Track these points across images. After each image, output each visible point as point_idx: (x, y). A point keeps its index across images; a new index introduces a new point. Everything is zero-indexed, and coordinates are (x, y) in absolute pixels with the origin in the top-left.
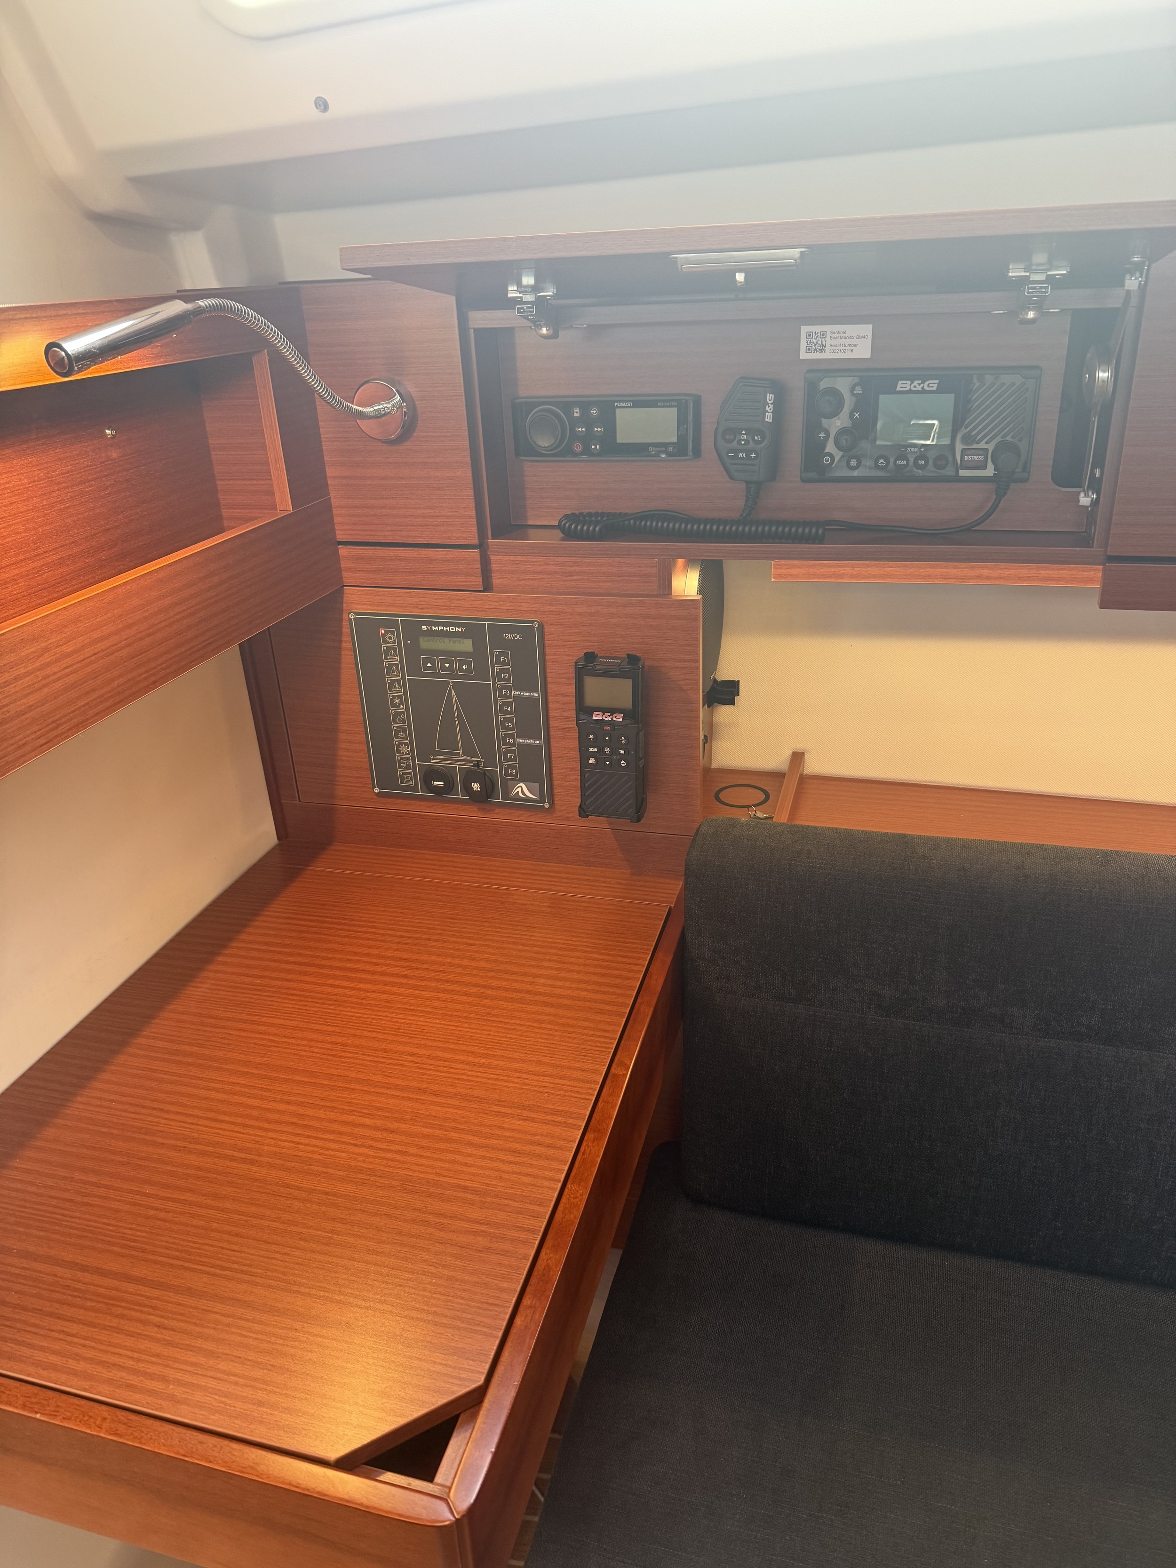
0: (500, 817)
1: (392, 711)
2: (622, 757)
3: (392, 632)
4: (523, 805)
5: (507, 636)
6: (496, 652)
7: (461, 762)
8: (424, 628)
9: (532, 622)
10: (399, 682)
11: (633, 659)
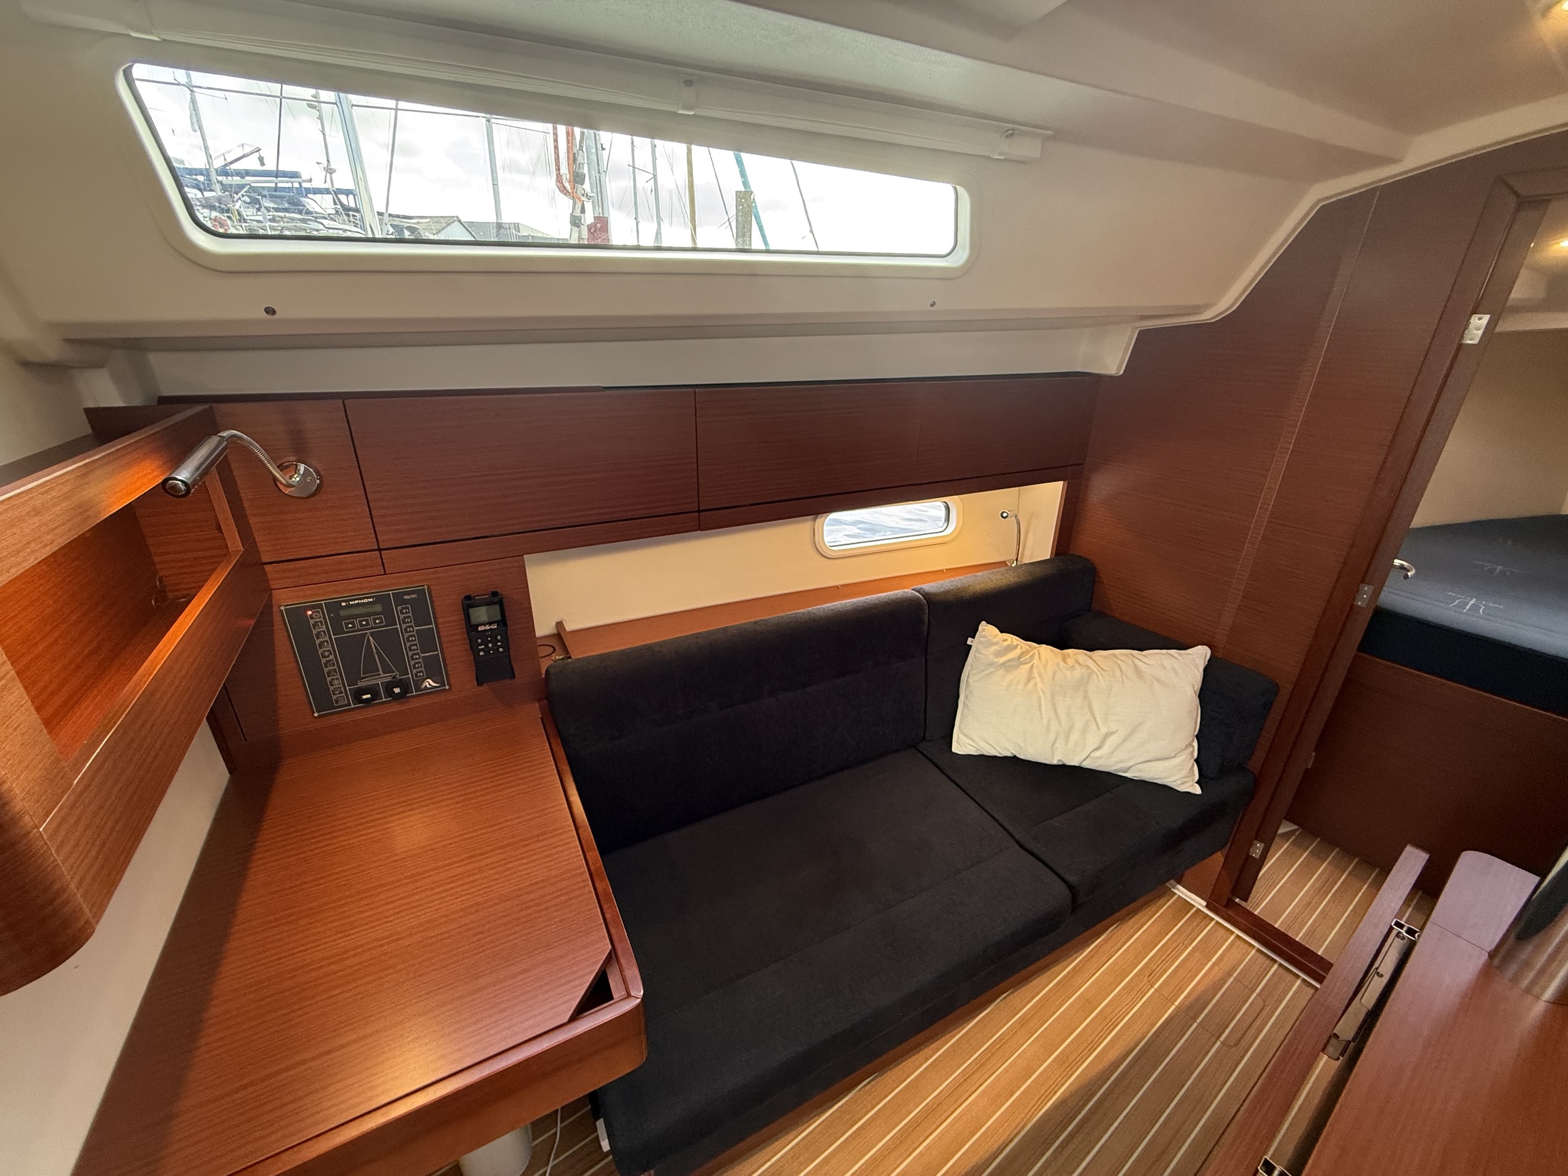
0: (413, 704)
1: (324, 661)
2: (500, 647)
3: (318, 612)
4: (432, 692)
5: (406, 597)
6: (399, 608)
7: (382, 679)
8: (344, 604)
9: (423, 586)
10: (327, 642)
11: (495, 594)
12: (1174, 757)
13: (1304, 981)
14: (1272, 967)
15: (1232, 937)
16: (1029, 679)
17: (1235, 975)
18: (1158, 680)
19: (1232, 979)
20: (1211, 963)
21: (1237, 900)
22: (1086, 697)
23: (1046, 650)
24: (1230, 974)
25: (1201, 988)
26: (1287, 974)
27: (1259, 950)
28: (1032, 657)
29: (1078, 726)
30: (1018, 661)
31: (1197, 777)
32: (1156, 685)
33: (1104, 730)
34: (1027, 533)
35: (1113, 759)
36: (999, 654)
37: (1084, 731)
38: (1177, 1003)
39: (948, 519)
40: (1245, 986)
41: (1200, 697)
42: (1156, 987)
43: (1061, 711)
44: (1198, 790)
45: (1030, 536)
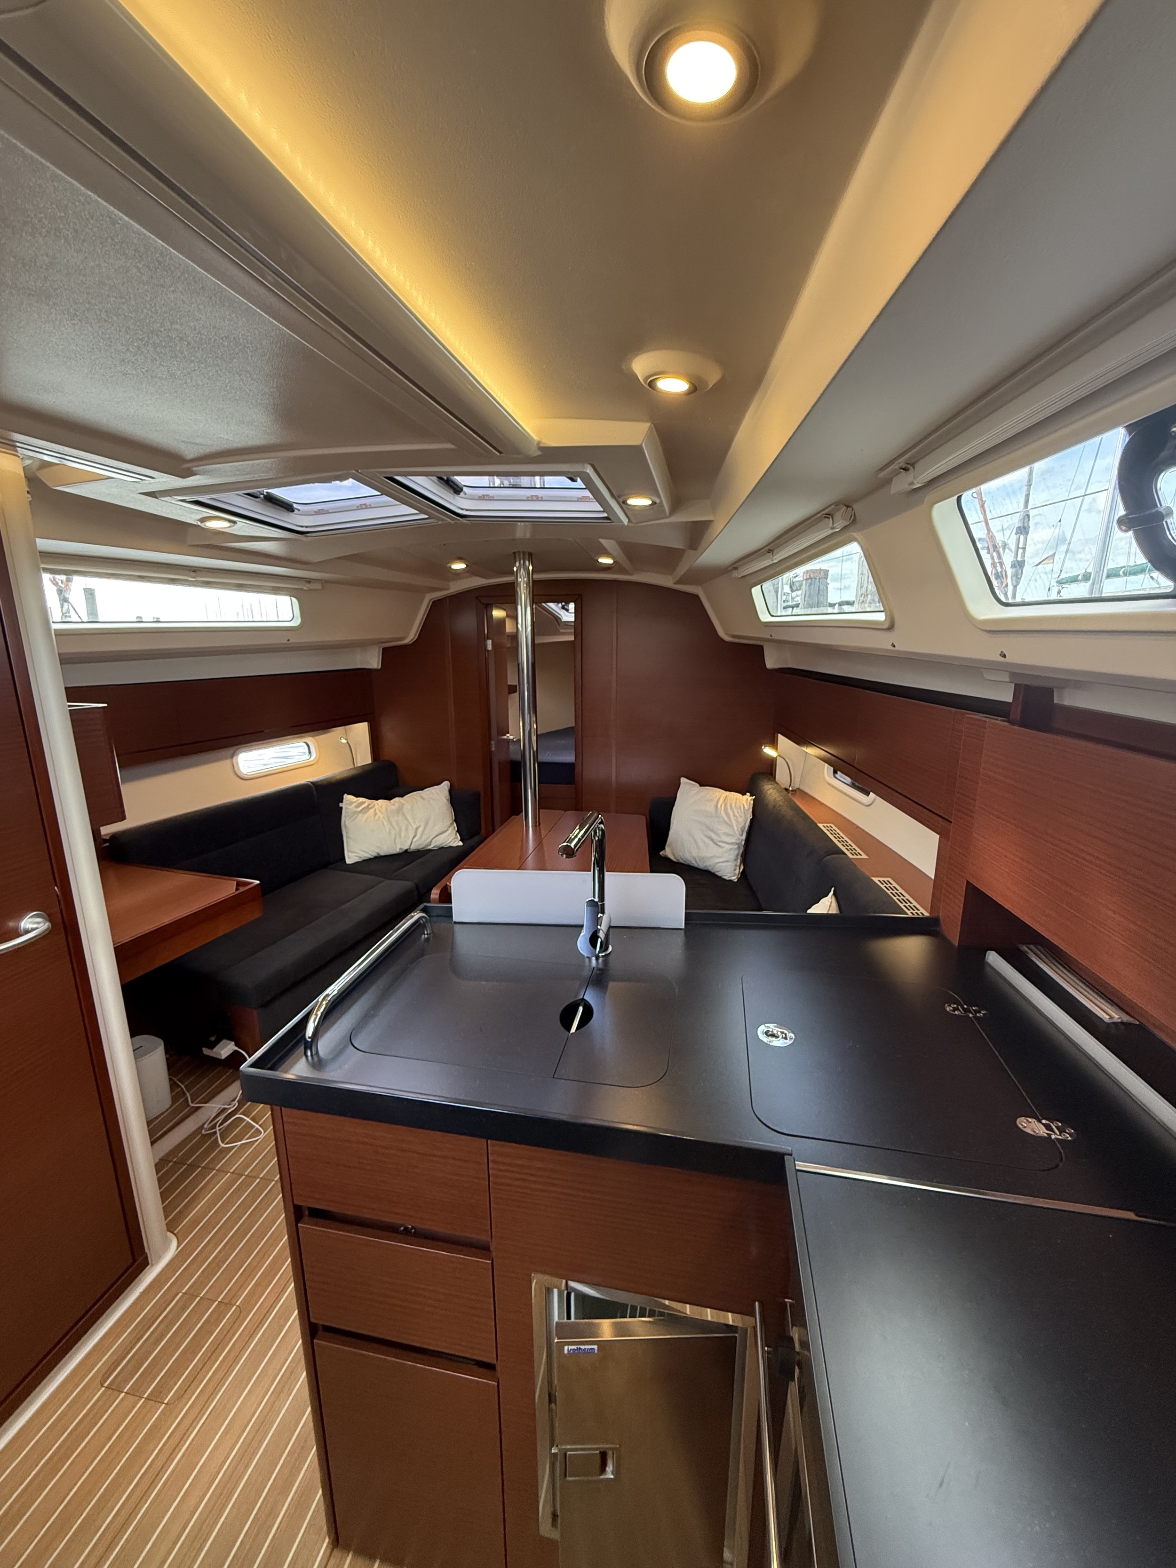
12: (447, 830)
16: (375, 815)
18: (432, 799)
22: (403, 814)
23: (381, 802)
28: (374, 805)
29: (403, 829)
30: (368, 808)
31: (459, 838)
32: (431, 801)
33: (415, 827)
34: (356, 755)
35: (423, 839)
36: (357, 807)
37: (407, 830)
39: (310, 752)
41: (451, 803)
43: (394, 824)
44: (461, 844)
45: (358, 754)
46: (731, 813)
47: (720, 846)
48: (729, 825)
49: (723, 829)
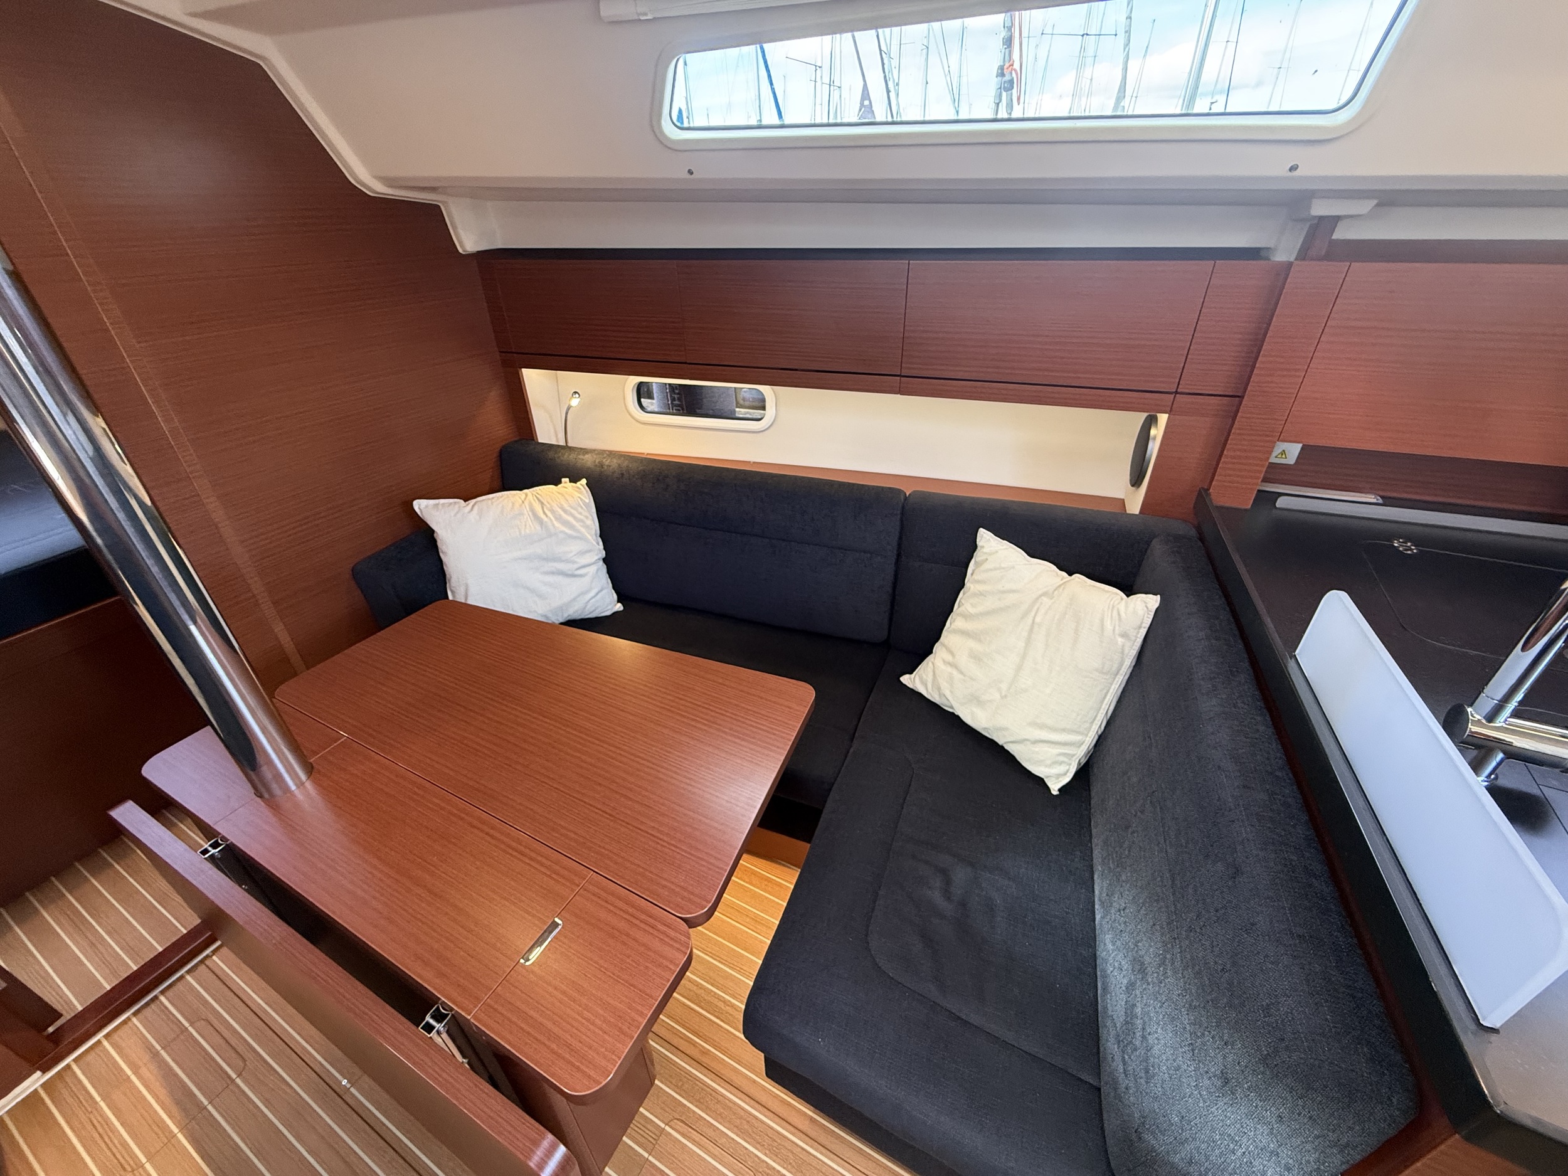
13: (188, 972)
14: (162, 1003)
15: (105, 1043)
17: (158, 1048)
19: (162, 1052)
20: (133, 1078)
21: (51, 1029)
24: (155, 1055)
25: (163, 1093)
26: (175, 988)
27: (135, 1014)
38: (175, 1130)
40: (176, 1038)
42: (143, 1160)
46: (570, 519)
47: (581, 576)
48: (575, 538)
49: (574, 547)
